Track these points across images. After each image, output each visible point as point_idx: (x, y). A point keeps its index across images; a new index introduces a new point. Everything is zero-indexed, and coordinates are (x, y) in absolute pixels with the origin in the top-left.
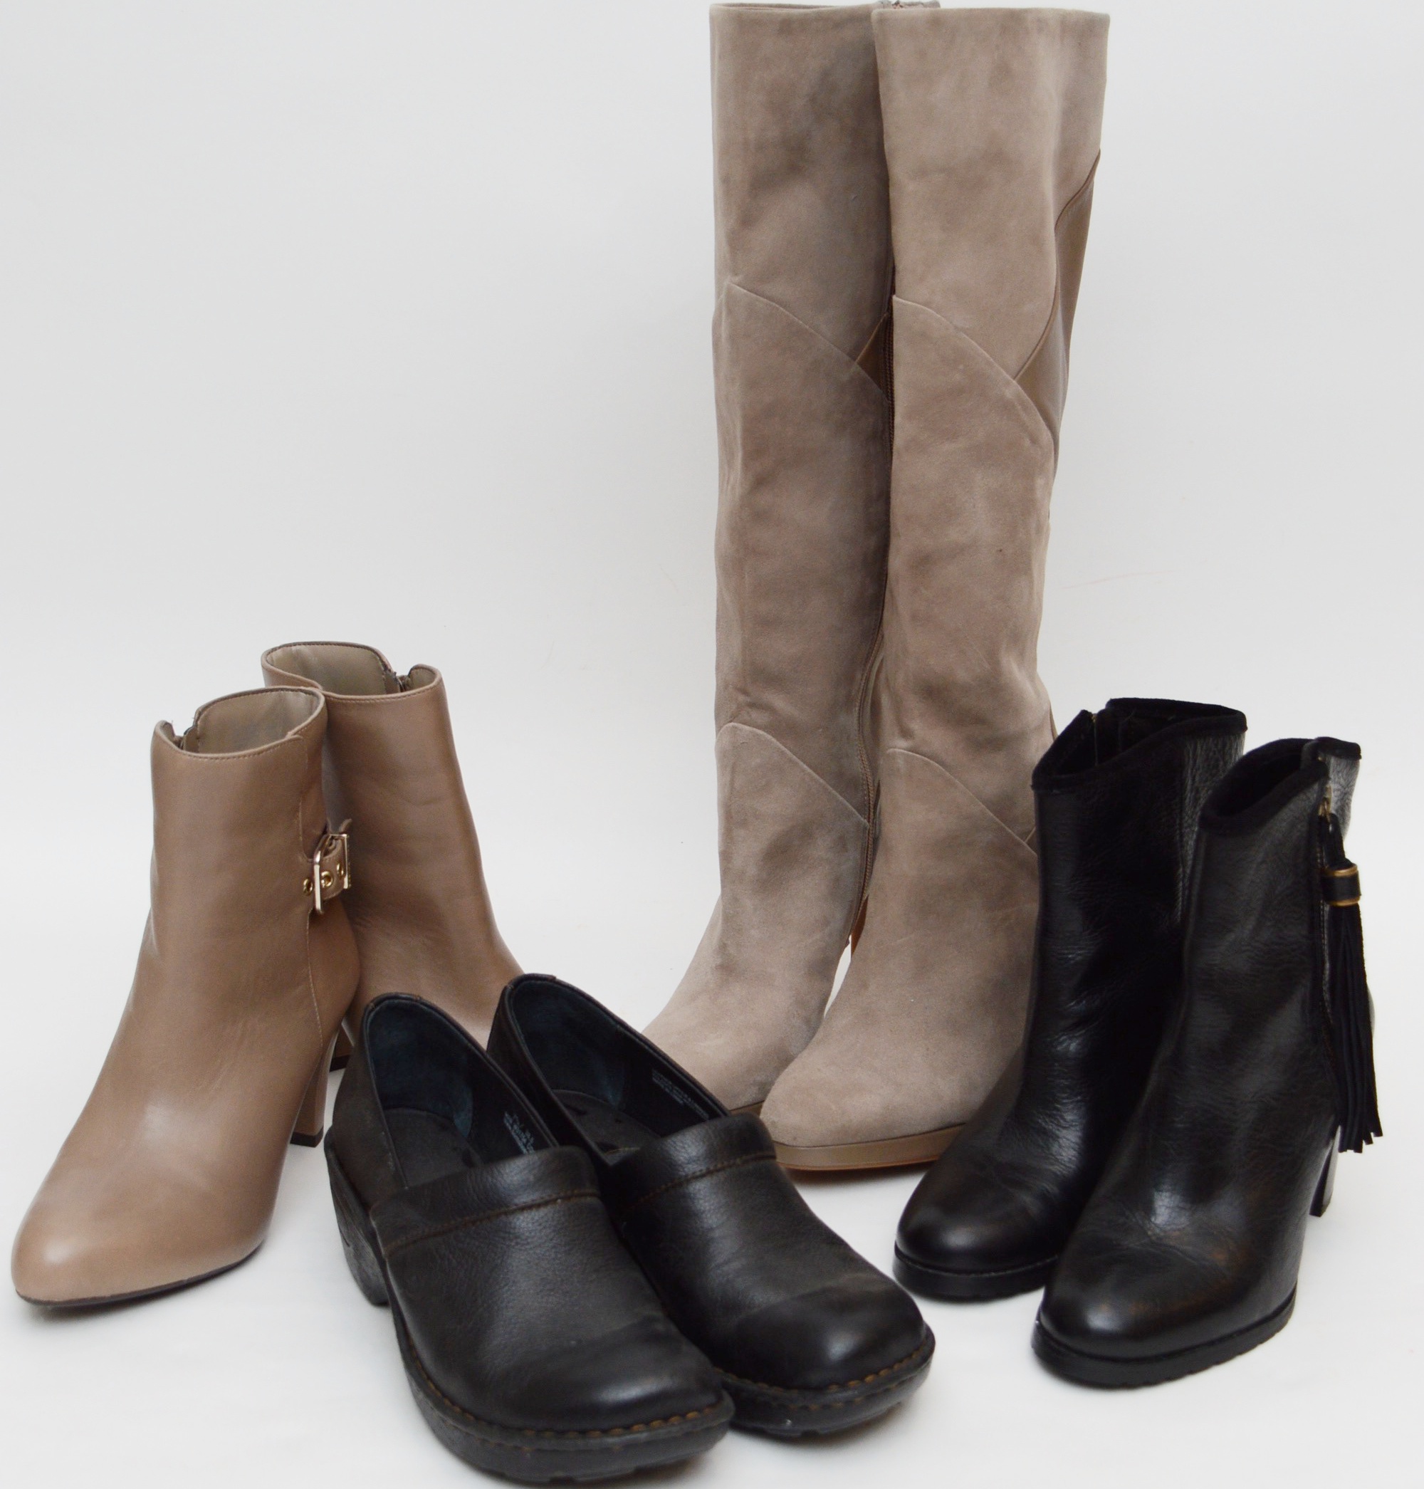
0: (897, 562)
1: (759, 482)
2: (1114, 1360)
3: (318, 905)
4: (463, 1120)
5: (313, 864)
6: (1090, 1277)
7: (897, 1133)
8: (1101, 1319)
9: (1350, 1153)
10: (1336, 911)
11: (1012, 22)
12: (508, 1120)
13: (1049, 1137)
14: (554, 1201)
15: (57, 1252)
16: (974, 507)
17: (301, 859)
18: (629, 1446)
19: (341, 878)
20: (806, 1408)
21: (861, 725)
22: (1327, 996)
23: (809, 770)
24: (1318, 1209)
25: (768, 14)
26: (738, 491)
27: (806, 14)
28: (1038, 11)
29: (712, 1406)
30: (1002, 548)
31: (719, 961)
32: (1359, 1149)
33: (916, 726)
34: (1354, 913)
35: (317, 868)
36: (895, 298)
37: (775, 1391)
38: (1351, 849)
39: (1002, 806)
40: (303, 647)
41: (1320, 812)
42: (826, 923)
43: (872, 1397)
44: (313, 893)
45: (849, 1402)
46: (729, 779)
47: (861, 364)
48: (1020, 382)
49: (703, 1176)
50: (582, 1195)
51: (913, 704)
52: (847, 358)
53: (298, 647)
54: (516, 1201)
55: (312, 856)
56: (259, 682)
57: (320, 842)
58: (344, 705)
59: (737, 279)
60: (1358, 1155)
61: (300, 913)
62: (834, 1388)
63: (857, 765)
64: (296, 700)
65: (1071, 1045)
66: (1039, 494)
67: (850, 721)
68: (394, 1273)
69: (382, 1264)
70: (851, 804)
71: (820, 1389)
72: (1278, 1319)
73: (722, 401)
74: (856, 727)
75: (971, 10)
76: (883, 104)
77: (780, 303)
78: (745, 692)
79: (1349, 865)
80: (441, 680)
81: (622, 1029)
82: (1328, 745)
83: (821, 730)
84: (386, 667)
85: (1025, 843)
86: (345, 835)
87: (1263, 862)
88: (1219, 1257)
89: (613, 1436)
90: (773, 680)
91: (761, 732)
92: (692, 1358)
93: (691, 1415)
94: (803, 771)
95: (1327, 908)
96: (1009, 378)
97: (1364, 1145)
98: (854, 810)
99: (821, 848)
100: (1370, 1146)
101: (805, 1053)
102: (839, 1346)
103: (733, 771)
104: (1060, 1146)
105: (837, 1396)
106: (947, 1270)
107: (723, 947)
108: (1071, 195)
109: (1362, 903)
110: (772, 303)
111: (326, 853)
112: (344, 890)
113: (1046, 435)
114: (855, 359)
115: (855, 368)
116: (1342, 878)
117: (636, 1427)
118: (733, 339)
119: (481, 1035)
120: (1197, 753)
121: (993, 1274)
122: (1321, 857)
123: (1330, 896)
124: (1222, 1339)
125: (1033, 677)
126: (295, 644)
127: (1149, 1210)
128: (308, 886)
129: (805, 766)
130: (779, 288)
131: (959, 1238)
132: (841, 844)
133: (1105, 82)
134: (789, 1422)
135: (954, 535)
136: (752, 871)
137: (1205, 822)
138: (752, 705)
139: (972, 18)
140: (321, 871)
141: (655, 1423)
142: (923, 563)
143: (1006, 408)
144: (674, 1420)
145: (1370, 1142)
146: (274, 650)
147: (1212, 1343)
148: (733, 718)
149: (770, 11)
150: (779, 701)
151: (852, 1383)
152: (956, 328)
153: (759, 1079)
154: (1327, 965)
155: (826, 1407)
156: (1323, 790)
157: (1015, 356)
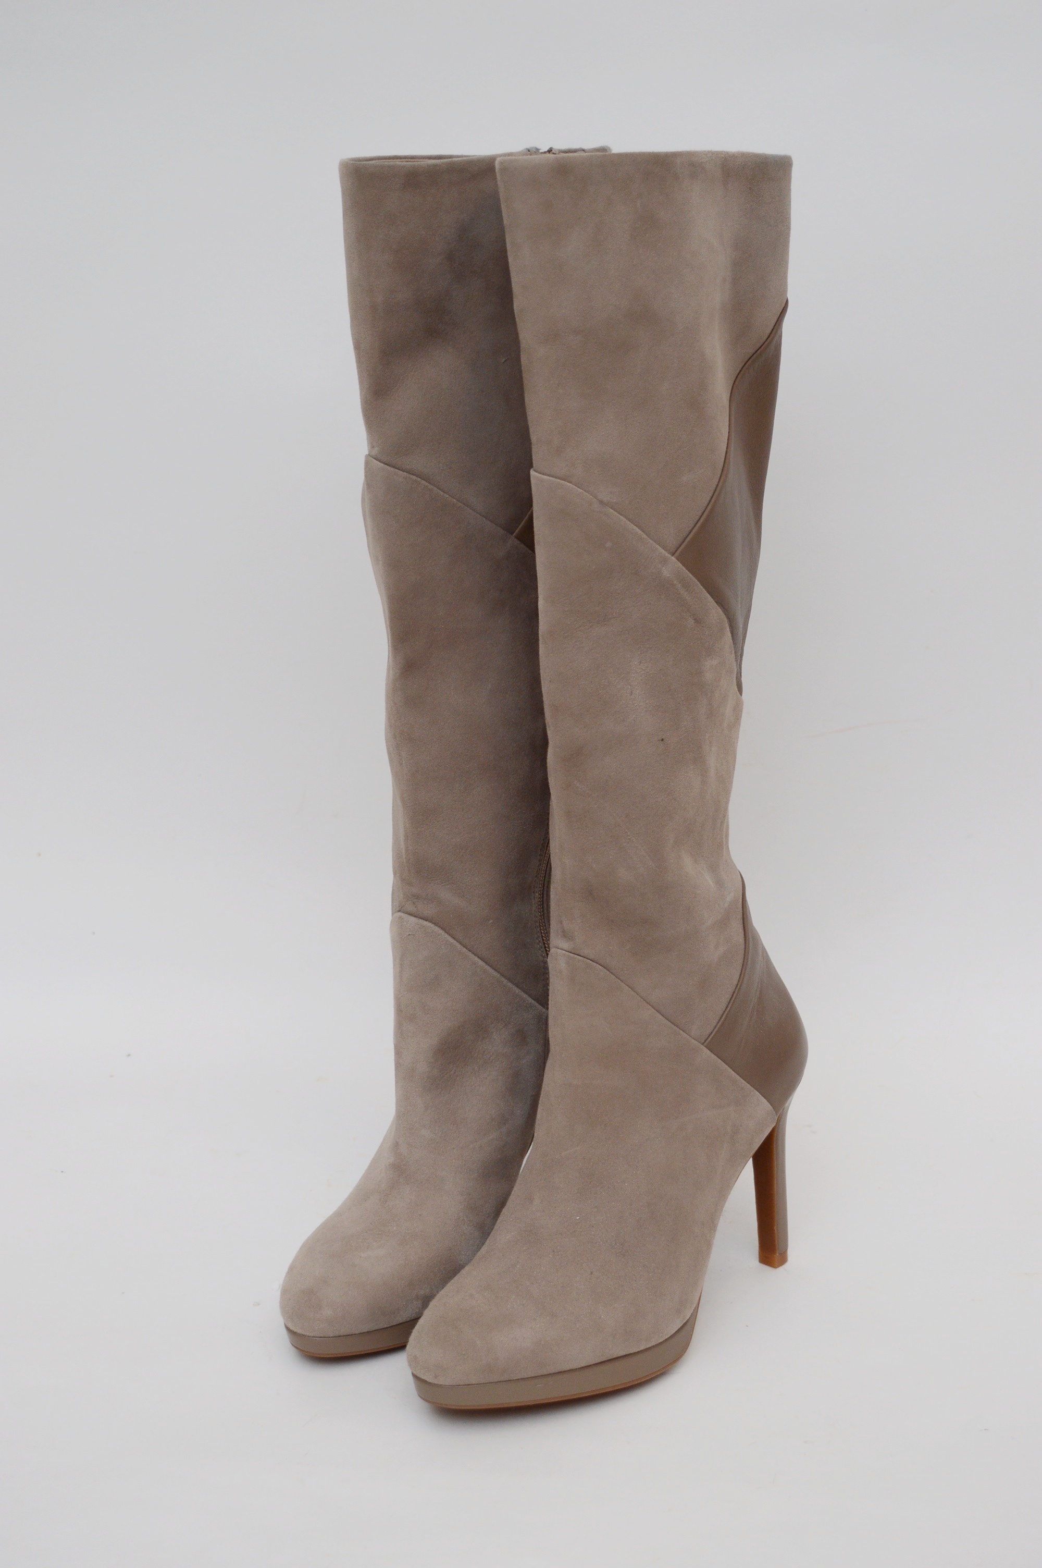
16: (631, 693)
23: (482, 963)
25: (389, 167)
27: (435, 166)
30: (663, 737)
31: (391, 1160)
33: (577, 926)
36: (532, 473)
47: (519, 538)
48: (678, 559)
52: (503, 532)
66: (709, 676)
70: (530, 996)
77: (421, 476)
78: (409, 883)
83: (491, 921)
91: (428, 924)
96: (667, 554)
98: (533, 1001)
99: (497, 1042)
103: (401, 963)
107: (395, 1145)
108: (752, 351)
110: (412, 476)
113: (715, 612)
114: (512, 534)
115: (512, 542)
129: (477, 959)
130: (420, 461)
135: (610, 725)
136: (423, 1067)
138: (418, 896)
142: (577, 755)
143: (664, 587)
148: (401, 908)
149: (392, 163)
150: (445, 893)
152: (601, 502)
153: (422, 1292)
157: (674, 529)
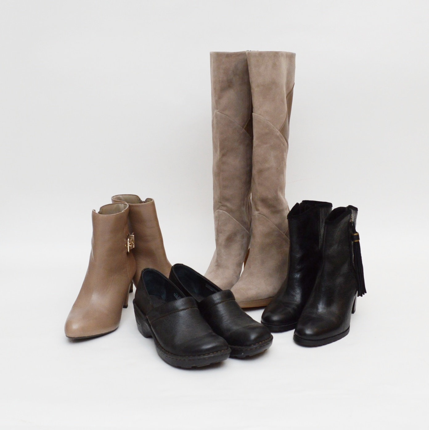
0: (254, 172)
1: (223, 155)
2: (312, 340)
3: (129, 251)
4: (164, 296)
5: (127, 241)
6: (305, 324)
7: (259, 299)
8: (308, 332)
9: (360, 297)
10: (355, 243)
11: (276, 55)
12: (175, 295)
13: (294, 296)
14: (189, 308)
15: (75, 326)
16: (271, 159)
17: (125, 240)
18: (209, 358)
19: (133, 245)
20: (247, 350)
21: (246, 210)
22: (353, 262)
23: (235, 220)
24: (353, 312)
26: (219, 157)
28: (281, 52)
29: (227, 349)
30: (277, 168)
31: (216, 264)
32: (362, 296)
33: (260, 208)
34: (358, 243)
35: (128, 242)
36: (253, 113)
37: (240, 347)
38: (357, 229)
39: (279, 226)
40: (120, 196)
41: (350, 221)
42: (240, 255)
43: (261, 347)
44: (127, 248)
45: (256, 348)
46: (217, 222)
47: (245, 129)
48: (280, 132)
49: (220, 303)
50: (194, 307)
51: (259, 203)
52: (242, 128)
53: (119, 196)
54: (180, 308)
55: (127, 239)
56: (111, 203)
57: (128, 237)
58: (132, 206)
59: (218, 110)
60: (362, 297)
61: (125, 252)
62: (253, 345)
63: (246, 219)
64: (122, 206)
65: (298, 276)
66: (285, 156)
67: (244, 209)
68: (153, 327)
69: (150, 326)
70: (245, 228)
71: (250, 345)
72: (346, 332)
73: (214, 138)
74: (245, 211)
75: (268, 52)
76: (249, 71)
77: (227, 115)
78: (221, 203)
79: (357, 233)
80: (154, 201)
81: (199, 275)
82: (350, 207)
83: (238, 211)
84: (140, 199)
85: (284, 234)
86: (133, 235)
87: (339, 231)
88: (333, 319)
89: (206, 356)
90: (227, 200)
91: (225, 212)
92: (221, 339)
93: (222, 351)
94: (234, 220)
95: (353, 242)
96: (278, 131)
97: (363, 295)
99: (238, 238)
100: (364, 295)
101: (237, 283)
102: (253, 337)
103: (218, 221)
104: (296, 298)
105: (253, 347)
106: (273, 325)
107: (217, 261)
109: (360, 241)
110: (225, 116)
111: (130, 239)
112: (133, 248)
113: (286, 144)
115: (243, 130)
116: (356, 236)
117: (210, 354)
118: (217, 123)
119: (168, 276)
120: (322, 211)
121: (283, 326)
122: (351, 232)
123: (353, 240)
124: (335, 336)
125: (284, 198)
126: (118, 195)
127: (317, 309)
128: (126, 246)
129: (234, 219)
130: (227, 112)
131: (275, 318)
132: (243, 237)
133: (295, 68)
134: (243, 354)
135: (267, 165)
136: (223, 243)
137: (326, 223)
138: (222, 206)
139: (268, 53)
140: (129, 243)
141: (215, 353)
142: (261, 171)
143: (278, 137)
144: (219, 352)
145: (364, 294)
146: (114, 196)
147: (332, 337)
148: (218, 209)
150: (228, 205)
151: (257, 344)
152: (266, 120)
154: (353, 255)
155: (251, 349)
156: (351, 216)
157: (279, 126)
